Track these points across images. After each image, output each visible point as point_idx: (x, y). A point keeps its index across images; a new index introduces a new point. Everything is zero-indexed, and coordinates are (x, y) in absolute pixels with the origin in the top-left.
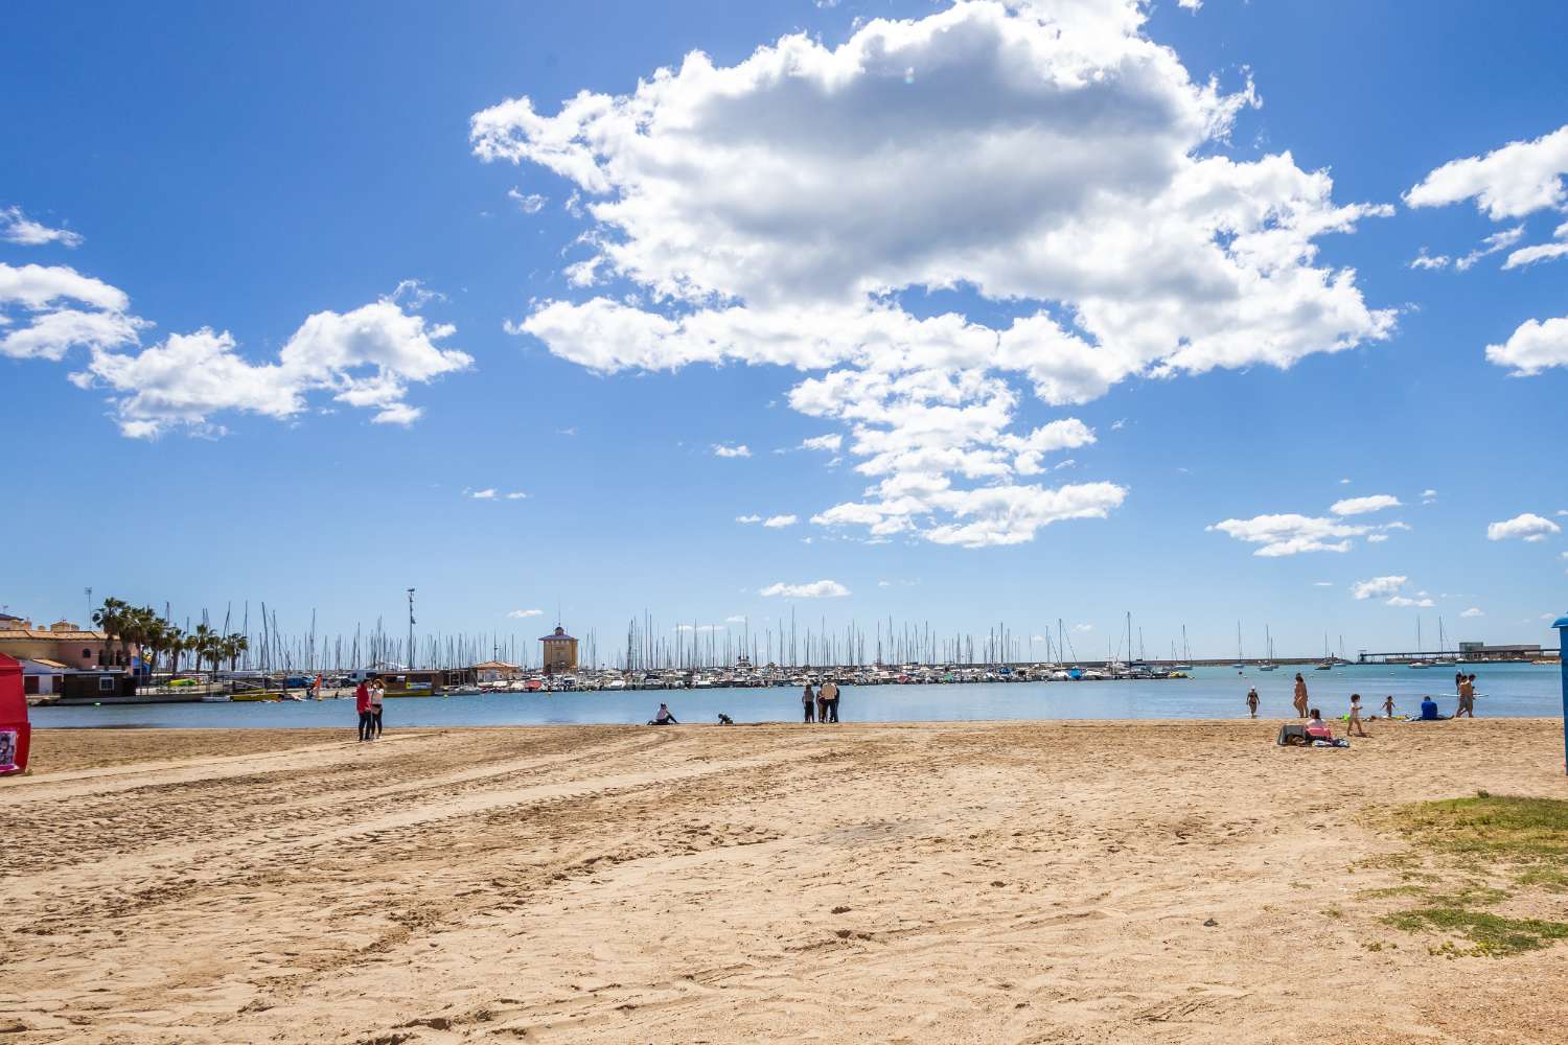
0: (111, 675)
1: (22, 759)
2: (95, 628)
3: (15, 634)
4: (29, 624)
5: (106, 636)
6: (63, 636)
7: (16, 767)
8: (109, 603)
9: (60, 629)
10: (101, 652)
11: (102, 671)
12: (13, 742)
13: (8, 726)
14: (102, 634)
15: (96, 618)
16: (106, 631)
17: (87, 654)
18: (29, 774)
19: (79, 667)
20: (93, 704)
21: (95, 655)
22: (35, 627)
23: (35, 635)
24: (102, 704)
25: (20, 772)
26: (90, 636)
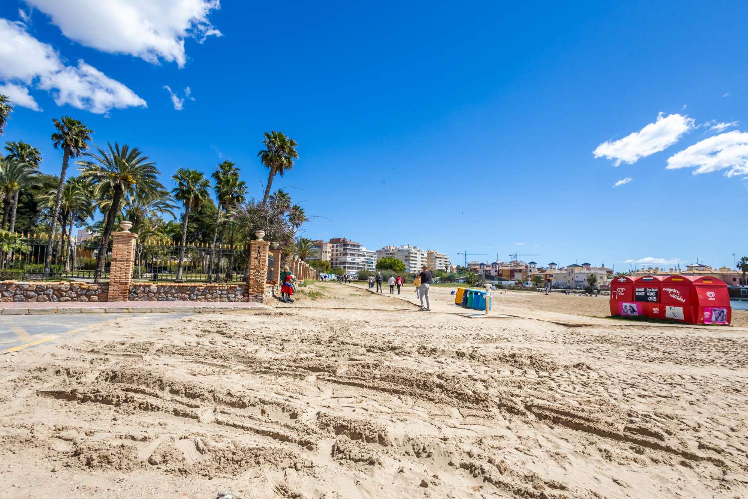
0: (746, 288)
1: (729, 321)
2: (737, 269)
3: (706, 272)
4: (711, 268)
5: (742, 273)
6: (724, 273)
7: (727, 323)
8: (743, 259)
9: (723, 270)
10: (740, 279)
11: (741, 287)
12: (725, 313)
13: (724, 307)
14: (741, 272)
15: (738, 266)
16: (742, 270)
17: (735, 280)
18: (732, 326)
19: (732, 285)
20: (738, 300)
21: (738, 280)
22: (713, 269)
23: (714, 272)
24: (742, 300)
25: (728, 325)
26: (736, 272)
